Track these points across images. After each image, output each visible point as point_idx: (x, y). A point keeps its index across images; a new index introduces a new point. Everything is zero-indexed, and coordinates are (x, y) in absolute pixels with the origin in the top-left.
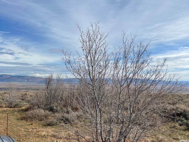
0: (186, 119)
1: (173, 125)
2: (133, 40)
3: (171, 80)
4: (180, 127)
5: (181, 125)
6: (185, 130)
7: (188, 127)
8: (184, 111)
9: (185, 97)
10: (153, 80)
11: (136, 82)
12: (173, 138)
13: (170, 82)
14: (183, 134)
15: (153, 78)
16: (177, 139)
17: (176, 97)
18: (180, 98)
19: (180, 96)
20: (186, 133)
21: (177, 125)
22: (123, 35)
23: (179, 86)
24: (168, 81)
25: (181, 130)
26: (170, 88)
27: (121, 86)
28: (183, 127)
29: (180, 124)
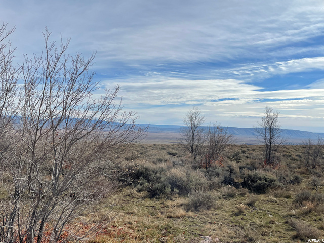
0: (148, 181)
1: (128, 192)
2: (64, 47)
3: (126, 121)
4: (139, 194)
5: (139, 191)
6: (144, 198)
7: (149, 193)
8: (146, 169)
9: (150, 148)
10: (97, 119)
11: (67, 123)
12: (126, 212)
13: (124, 124)
14: (142, 204)
15: (98, 116)
16: (132, 213)
17: (138, 149)
18: (144, 150)
19: (143, 148)
20: (147, 202)
21: (135, 192)
22: (46, 36)
23: (137, 131)
24: (122, 122)
25: (139, 199)
26: (123, 134)
27: (37, 130)
28: (142, 194)
29: (139, 189)
